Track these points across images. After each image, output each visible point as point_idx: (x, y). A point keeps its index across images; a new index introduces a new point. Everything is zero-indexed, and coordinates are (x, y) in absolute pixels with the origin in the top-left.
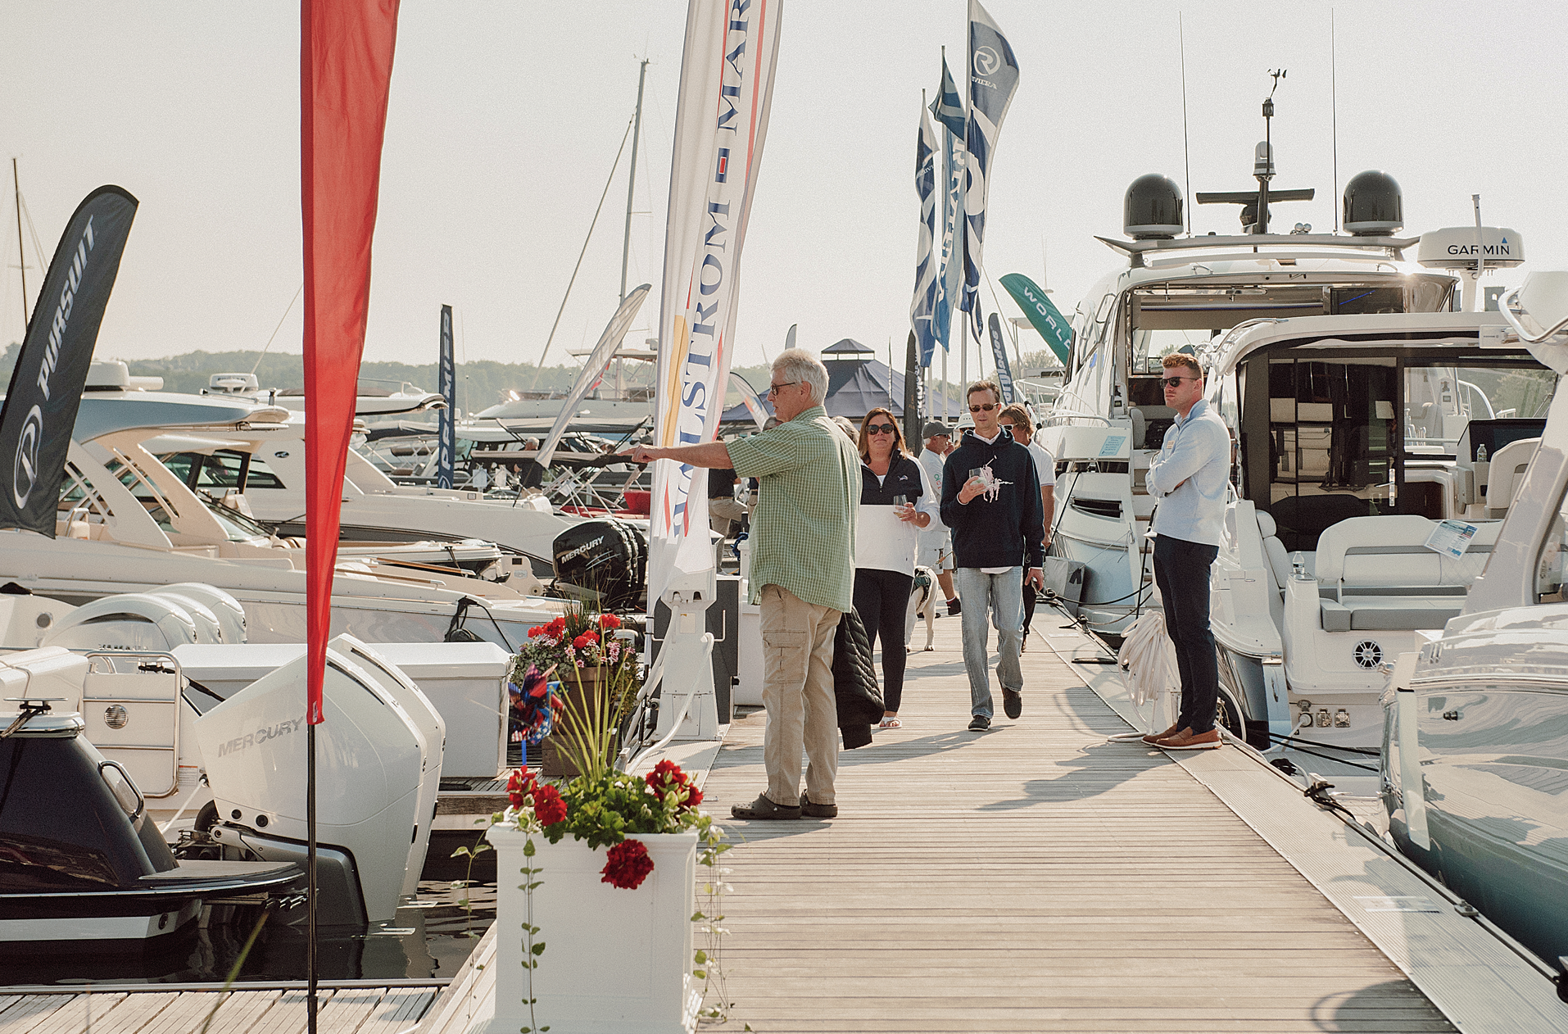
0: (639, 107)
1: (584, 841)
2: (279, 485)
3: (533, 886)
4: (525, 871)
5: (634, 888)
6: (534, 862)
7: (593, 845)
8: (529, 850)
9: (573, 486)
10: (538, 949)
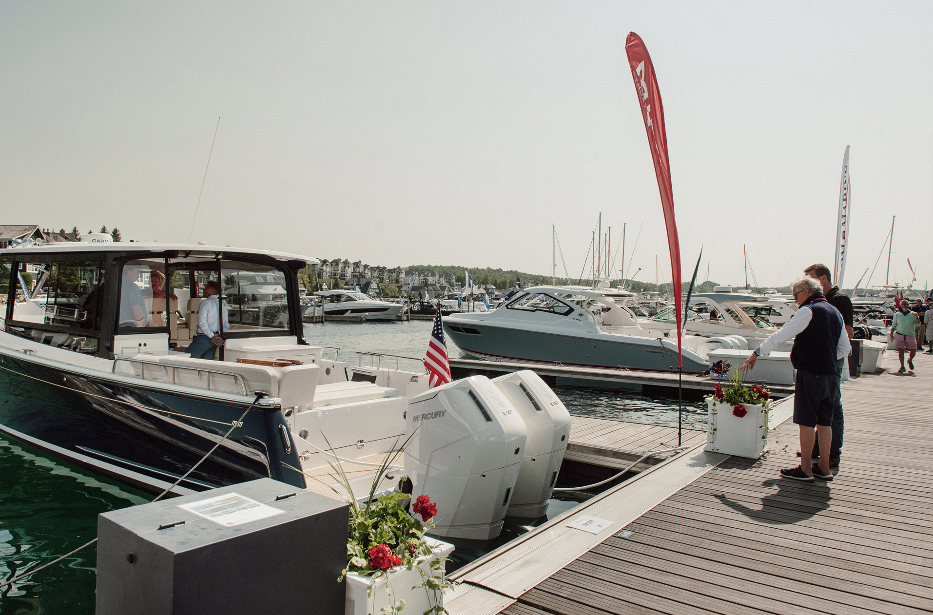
0: (893, 227)
1: (729, 404)
2: (780, 315)
3: (715, 414)
4: (713, 410)
5: (742, 417)
6: (716, 408)
7: (731, 405)
8: (714, 405)
9: (862, 318)
10: (715, 430)
